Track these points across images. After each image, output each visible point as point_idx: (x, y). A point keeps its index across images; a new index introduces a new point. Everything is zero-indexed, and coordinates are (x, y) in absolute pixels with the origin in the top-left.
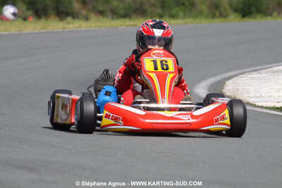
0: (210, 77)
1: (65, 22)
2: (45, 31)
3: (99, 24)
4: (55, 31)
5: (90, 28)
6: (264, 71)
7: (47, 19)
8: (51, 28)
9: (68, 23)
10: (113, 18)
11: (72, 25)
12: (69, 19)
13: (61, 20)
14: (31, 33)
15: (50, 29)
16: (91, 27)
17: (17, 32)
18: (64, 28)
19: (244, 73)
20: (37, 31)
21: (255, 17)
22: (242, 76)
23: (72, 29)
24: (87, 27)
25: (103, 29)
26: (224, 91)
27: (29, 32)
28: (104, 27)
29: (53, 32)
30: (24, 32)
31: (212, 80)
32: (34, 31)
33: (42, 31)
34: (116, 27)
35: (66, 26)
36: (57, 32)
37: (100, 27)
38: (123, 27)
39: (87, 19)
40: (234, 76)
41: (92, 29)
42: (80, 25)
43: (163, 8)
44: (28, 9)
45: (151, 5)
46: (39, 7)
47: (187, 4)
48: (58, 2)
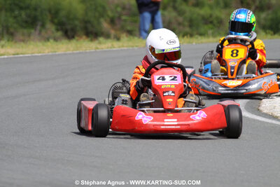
1: (97, 42)
2: (78, 51)
3: (130, 43)
4: (88, 51)
5: (123, 48)
7: (77, 40)
8: (84, 49)
9: (100, 43)
11: (104, 45)
12: (101, 39)
13: (92, 40)
14: (65, 54)
15: (82, 50)
16: (123, 46)
17: (50, 54)
18: (97, 48)
20: (71, 52)
24: (119, 47)
25: (136, 48)
26: (261, 108)
27: (62, 53)
28: (137, 46)
29: (86, 53)
30: (57, 53)
32: (67, 52)
33: (75, 52)
35: (99, 46)
36: (90, 53)
37: (133, 47)
39: (118, 39)
41: (125, 48)
42: (112, 45)
43: (191, 26)
44: (57, 30)
45: (180, 24)
46: (69, 27)
47: (215, 22)
48: (86, 22)
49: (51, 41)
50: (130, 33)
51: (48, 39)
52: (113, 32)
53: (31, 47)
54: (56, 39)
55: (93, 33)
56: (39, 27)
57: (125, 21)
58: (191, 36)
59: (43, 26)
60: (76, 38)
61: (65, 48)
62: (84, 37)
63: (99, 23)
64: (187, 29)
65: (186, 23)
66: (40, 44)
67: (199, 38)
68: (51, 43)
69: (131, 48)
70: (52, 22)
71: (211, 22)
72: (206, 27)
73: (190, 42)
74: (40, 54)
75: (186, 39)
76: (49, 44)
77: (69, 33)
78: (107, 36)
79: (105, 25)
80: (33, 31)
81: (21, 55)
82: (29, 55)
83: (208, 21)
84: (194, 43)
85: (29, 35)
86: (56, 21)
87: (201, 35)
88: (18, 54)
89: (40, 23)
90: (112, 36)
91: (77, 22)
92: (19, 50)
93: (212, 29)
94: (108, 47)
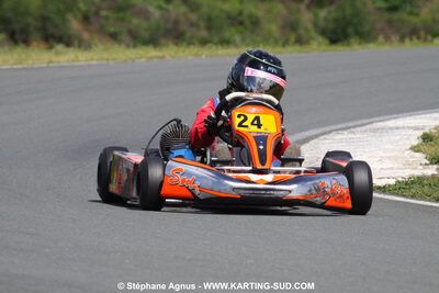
1: (53, 51)
3: (105, 55)
4: (36, 66)
6: (359, 129)
8: (30, 62)
9: (57, 53)
10: (128, 46)
11: (65, 57)
12: (60, 47)
15: (28, 64)
16: (92, 59)
18: (51, 62)
19: (330, 132)
21: (348, 45)
22: (326, 136)
23: (63, 64)
25: (111, 63)
28: (113, 59)
29: (33, 68)
34: (133, 61)
35: (55, 59)
36: (40, 68)
37: (107, 60)
38: (143, 60)
40: (312, 138)
41: (95, 62)
42: (76, 57)
43: (209, 28)
46: (17, 27)
47: (248, 22)
48: (45, 19)
57: (106, 18)
63: (65, 21)
64: (204, 33)
65: (202, 24)
69: (104, 62)
71: (241, 23)
72: (233, 30)
73: (196, 55)
79: (75, 25)
84: (204, 57)
91: (30, 20)
93: (241, 33)
94: (68, 61)
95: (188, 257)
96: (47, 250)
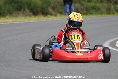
0: (110, 39)
2: (39, 21)
3: (61, 18)
4: (43, 21)
5: (58, 20)
7: (39, 16)
8: (41, 20)
9: (48, 17)
11: (50, 18)
12: (49, 16)
13: (45, 16)
14: (34, 22)
16: (58, 19)
17: (27, 22)
18: (47, 20)
20: (36, 21)
24: (56, 19)
25: (63, 20)
26: (116, 45)
31: (111, 41)
32: (35, 21)
33: (38, 21)
37: (62, 19)
39: (56, 16)
41: (59, 20)
42: (53, 18)
43: (86, 10)
44: (30, 12)
45: (82, 9)
46: (35, 11)
47: (97, 9)
48: (42, 8)
49: (28, 16)
50: (61, 13)
51: (26, 16)
52: (53, 13)
53: (19, 19)
54: (30, 16)
55: (45, 13)
56: (22, 11)
57: (59, 8)
58: (87, 14)
59: (24, 10)
60: (38, 15)
61: (33, 19)
62: (42, 15)
63: (48, 9)
64: (85, 12)
65: (85, 9)
66: (23, 18)
67: (90, 15)
68: (28, 17)
69: (61, 20)
70: (28, 8)
71: (95, 9)
74: (23, 22)
75: (85, 16)
76: (27, 18)
77: (35, 13)
78: (51, 15)
79: (50, 10)
80: (20, 12)
81: (15, 23)
82: (19, 22)
83: (94, 8)
84: (88, 18)
85: (18, 14)
86: (30, 8)
87: (91, 14)
88: (13, 22)
89: (23, 9)
90: (53, 14)
91: (38, 9)
92: (14, 20)
93: (95, 11)
94: (51, 19)
95: (91, 71)
96: (53, 70)
